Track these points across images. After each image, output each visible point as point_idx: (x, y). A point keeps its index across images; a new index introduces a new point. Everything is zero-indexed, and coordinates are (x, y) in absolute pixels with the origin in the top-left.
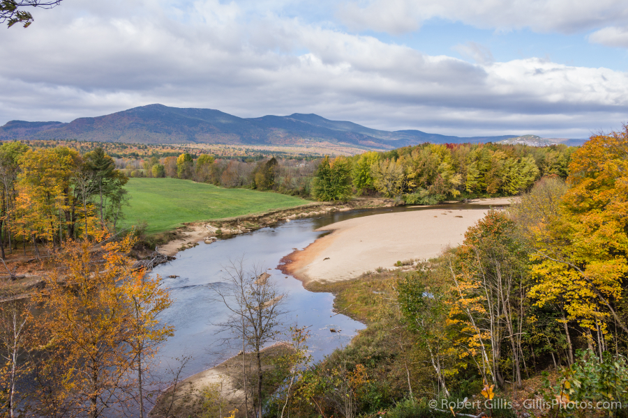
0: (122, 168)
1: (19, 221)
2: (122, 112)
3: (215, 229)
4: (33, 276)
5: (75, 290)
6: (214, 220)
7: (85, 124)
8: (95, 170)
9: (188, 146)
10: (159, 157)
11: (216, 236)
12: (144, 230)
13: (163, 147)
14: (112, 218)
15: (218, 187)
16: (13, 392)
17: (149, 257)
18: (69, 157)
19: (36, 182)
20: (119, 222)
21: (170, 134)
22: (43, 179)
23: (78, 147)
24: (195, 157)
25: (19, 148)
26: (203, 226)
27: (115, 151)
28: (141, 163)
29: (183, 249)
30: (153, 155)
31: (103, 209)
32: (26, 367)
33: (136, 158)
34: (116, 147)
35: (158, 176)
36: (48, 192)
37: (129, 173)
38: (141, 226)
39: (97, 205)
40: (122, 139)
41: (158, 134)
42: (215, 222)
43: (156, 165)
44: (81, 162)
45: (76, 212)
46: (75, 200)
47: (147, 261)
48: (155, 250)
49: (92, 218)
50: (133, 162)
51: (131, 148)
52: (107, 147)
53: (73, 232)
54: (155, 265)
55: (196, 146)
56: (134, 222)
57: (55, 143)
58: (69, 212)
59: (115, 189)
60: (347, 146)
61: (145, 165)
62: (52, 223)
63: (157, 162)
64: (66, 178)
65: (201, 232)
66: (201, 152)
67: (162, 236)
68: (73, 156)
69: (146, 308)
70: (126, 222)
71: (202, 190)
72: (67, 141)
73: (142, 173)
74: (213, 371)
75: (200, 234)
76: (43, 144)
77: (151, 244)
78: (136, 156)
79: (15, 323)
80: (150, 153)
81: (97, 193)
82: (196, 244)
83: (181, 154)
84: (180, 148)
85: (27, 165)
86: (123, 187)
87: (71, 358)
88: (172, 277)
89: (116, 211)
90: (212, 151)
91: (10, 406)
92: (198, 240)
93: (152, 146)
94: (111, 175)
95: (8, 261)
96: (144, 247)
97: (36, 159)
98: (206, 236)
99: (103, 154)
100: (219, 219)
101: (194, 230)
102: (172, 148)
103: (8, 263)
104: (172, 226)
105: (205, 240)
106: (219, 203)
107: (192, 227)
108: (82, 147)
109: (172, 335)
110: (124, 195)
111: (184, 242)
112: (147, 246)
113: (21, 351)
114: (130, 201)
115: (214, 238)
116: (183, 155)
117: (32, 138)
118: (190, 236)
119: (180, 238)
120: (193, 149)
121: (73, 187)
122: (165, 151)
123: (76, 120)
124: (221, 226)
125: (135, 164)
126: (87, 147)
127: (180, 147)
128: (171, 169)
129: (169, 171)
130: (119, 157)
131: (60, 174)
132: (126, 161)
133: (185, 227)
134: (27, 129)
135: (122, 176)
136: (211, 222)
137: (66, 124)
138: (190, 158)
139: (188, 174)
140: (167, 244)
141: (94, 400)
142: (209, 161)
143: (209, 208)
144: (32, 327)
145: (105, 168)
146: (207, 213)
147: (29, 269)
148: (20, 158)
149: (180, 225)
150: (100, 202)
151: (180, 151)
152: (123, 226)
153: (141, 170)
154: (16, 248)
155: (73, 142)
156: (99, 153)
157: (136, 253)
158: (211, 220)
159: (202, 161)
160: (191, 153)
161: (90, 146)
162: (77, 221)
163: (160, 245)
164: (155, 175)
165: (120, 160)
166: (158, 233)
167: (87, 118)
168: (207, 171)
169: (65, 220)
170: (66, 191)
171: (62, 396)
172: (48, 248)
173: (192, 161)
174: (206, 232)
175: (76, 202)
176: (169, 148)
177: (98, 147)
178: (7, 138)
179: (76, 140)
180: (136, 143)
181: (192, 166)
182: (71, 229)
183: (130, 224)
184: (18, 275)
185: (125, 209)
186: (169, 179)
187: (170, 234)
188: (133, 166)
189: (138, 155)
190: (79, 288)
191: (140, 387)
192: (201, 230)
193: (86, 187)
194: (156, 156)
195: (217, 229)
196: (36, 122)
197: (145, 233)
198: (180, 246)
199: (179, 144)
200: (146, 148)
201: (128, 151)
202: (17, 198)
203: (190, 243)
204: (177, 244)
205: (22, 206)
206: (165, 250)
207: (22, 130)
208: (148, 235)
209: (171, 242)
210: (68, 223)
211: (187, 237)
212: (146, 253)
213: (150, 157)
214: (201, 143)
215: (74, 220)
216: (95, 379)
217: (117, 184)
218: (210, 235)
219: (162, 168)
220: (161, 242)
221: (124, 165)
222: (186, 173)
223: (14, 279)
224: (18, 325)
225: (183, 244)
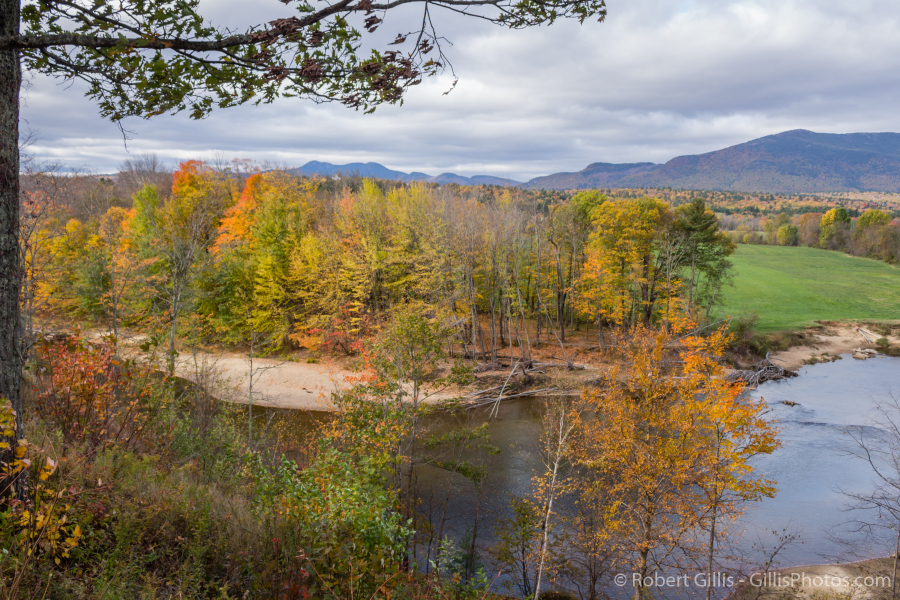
0: (732, 228)
1: (586, 294)
2: (741, 145)
3: (875, 337)
4: (593, 369)
5: (637, 397)
6: (876, 321)
7: (685, 165)
8: (690, 230)
9: (845, 196)
10: (791, 213)
11: (877, 349)
12: (751, 325)
13: (801, 198)
14: (705, 303)
15: (893, 267)
16: (549, 511)
17: (754, 367)
18: (656, 211)
19: (610, 243)
20: (715, 309)
21: (815, 176)
22: (620, 241)
23: (672, 197)
24: (856, 214)
25: (595, 199)
26: (854, 330)
27: (724, 204)
28: (762, 222)
29: (812, 362)
30: (783, 209)
31: (694, 288)
32: (567, 483)
33: (755, 215)
34: (726, 198)
35: (787, 244)
36: (622, 259)
37: (741, 237)
38: (747, 318)
39: (686, 280)
40: (738, 186)
41: (795, 177)
42: (878, 325)
43: (785, 227)
44: (671, 219)
45: (657, 289)
46: (657, 271)
47: (751, 372)
48: (764, 357)
49: (676, 299)
50: (749, 220)
51: (749, 199)
52: (712, 198)
53: (650, 316)
54: (762, 380)
55: (860, 196)
56: (737, 311)
57: (642, 192)
58: (647, 289)
59: (714, 260)
61: (768, 225)
62: (623, 301)
63: (787, 222)
64: (648, 240)
65: (848, 338)
66: (867, 206)
67: (780, 336)
68: (661, 210)
69: (734, 444)
70: (725, 309)
71: (861, 268)
72: (659, 189)
73: (761, 237)
74: (837, 569)
75: (846, 342)
76: (627, 193)
77: (760, 348)
78: (754, 211)
79: (561, 424)
80: (778, 207)
81: (688, 263)
82: (836, 358)
83: (830, 208)
84: (830, 200)
85: (602, 221)
86: (726, 258)
87: (618, 487)
88: (788, 403)
89: (713, 292)
90: (889, 205)
91: (544, 527)
92: (842, 351)
93: (781, 195)
94: (711, 240)
95: (567, 345)
96: (747, 351)
97: (613, 216)
98: (857, 347)
99: (703, 207)
100: (885, 321)
101: (835, 334)
102: (816, 199)
103: (567, 348)
104: (798, 324)
105: (854, 353)
106: (889, 293)
107: (832, 329)
108: (677, 198)
109: (770, 496)
110: (727, 270)
111: (816, 352)
112: (753, 349)
113: (563, 460)
114: (734, 279)
115: (872, 351)
116: (833, 210)
117: (615, 186)
118: (827, 343)
119: (808, 344)
120: (853, 201)
121: (656, 253)
122: (803, 204)
123: (673, 160)
124: (888, 333)
125: (752, 224)
126: (685, 198)
127: (829, 197)
128: (809, 234)
129: (805, 235)
130: (728, 212)
131: (641, 235)
132: (739, 218)
133: (821, 328)
134: (611, 174)
135: (727, 242)
136: (870, 325)
137: (660, 166)
138: (844, 216)
139: (838, 242)
140: (786, 350)
141: (644, 553)
142: (881, 221)
143: (870, 301)
144: (578, 433)
145: (702, 229)
146: (865, 308)
147: (589, 359)
148: (594, 212)
149: (812, 323)
150: (690, 278)
151: (829, 205)
152: (720, 315)
153: (760, 233)
154: (578, 330)
155: (666, 191)
156: (699, 206)
157: (735, 357)
158: (869, 320)
159: (866, 222)
160: (850, 207)
161: (688, 197)
162: (656, 301)
163: (775, 350)
164: (781, 242)
165: (730, 217)
166: (773, 332)
167: (689, 156)
168: (875, 238)
169: (641, 299)
170: (646, 260)
171: (602, 535)
172: (614, 334)
173: (849, 221)
174: (859, 339)
175: (659, 275)
176: (812, 199)
177: (699, 198)
178: (585, 186)
179: (670, 188)
180: (758, 192)
181: (848, 228)
182: (648, 312)
183: (730, 312)
184: (576, 364)
185: (726, 290)
186: (804, 248)
187: (793, 335)
188: (747, 226)
189: (757, 210)
190: (642, 394)
191: (711, 557)
192: (845, 336)
193: (673, 254)
194: (787, 212)
195: (880, 337)
196: (622, 165)
197: (753, 329)
198: (809, 357)
199: (829, 192)
200: (772, 199)
201: (743, 204)
202: (585, 265)
203: (827, 354)
204: (804, 353)
205: (589, 276)
206: (782, 360)
207: (604, 175)
208: (756, 333)
209: (793, 349)
210: (644, 302)
211: (822, 343)
212: (751, 360)
213: (777, 213)
214: (870, 190)
215: (652, 300)
216: (649, 525)
217: (718, 254)
218: (865, 345)
219: (794, 231)
220: (777, 347)
221: (734, 225)
222: (834, 240)
223: (571, 368)
224: (564, 429)
225: (814, 355)
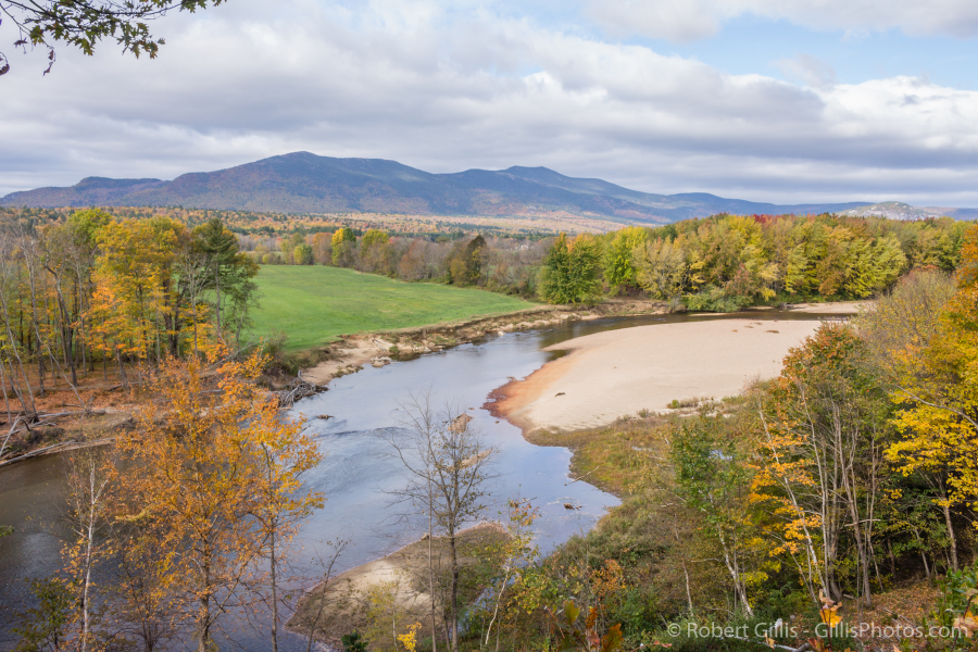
0: (250, 249)
1: (99, 329)
2: (250, 164)
3: (388, 346)
4: (119, 412)
5: (179, 434)
6: (387, 331)
7: (194, 183)
8: (210, 251)
9: (349, 216)
10: (304, 233)
11: (390, 356)
12: (281, 346)
13: (311, 218)
14: (234, 327)
15: (394, 281)
16: (87, 584)
17: (288, 387)
18: (171, 233)
19: (122, 269)
20: (244, 332)
21: (321, 197)
22: (133, 265)
23: (185, 217)
24: (359, 233)
25: (98, 218)
26: (370, 340)
27: (239, 224)
28: (278, 243)
29: (339, 375)
30: (297, 230)
31: (221, 312)
32: (106, 547)
33: (271, 236)
34: (240, 218)
35: (303, 263)
36: (139, 286)
37: (260, 258)
38: (276, 339)
39: (212, 305)
40: (250, 206)
41: (304, 198)
42: (389, 334)
43: (301, 246)
44: (188, 239)
45: (180, 317)
46: (179, 297)
47: (286, 392)
48: (297, 376)
49: (204, 325)
50: (266, 240)
51: (263, 219)
52: (227, 217)
53: (176, 347)
54: (297, 398)
55: (361, 217)
56: (266, 333)
57: (150, 211)
58: (170, 316)
59: (238, 281)
60: (595, 218)
61: (284, 245)
62: (145, 332)
63: (302, 241)
64: (166, 264)
65: (366, 349)
66: (368, 227)
67: (308, 354)
68: (177, 231)
69: (282, 465)
70: (255, 332)
71: (369, 284)
72: (169, 208)
73: (279, 257)
74: (382, 563)
75: (365, 352)
76: (133, 212)
77: (292, 367)
78: (270, 231)
79: (92, 480)
80: (291, 228)
81: (212, 287)
82: (359, 368)
83: (338, 228)
84: (337, 220)
85: (110, 243)
86: (250, 280)
87: (169, 537)
88: (323, 418)
89: (240, 315)
90: (386, 225)
91: (82, 606)
92: (363, 362)
93: (294, 215)
94: (233, 261)
95: (81, 388)
96: (280, 372)
97: (123, 236)
98: (374, 356)
99: (221, 227)
100: (394, 330)
101: (356, 346)
102: (325, 219)
103: (81, 392)
104: (324, 340)
105: (373, 362)
106: (394, 304)
107: (353, 342)
108: (190, 218)
109: (321, 506)
110: (252, 291)
111: (341, 365)
112: (286, 369)
113: (99, 523)
114: (260, 301)
115: (387, 358)
116: (341, 229)
117: (117, 204)
118: (350, 356)
119: (334, 358)
120: (356, 221)
121: (176, 277)
122: (314, 224)
123: (182, 177)
124: (397, 341)
125: (269, 244)
126: (198, 218)
127: (338, 217)
128: (322, 253)
129: (319, 254)
130: (245, 233)
131: (158, 258)
132: (256, 239)
133: (343, 341)
134: (111, 190)
135: (249, 262)
136: (383, 334)
137: (167, 182)
138: (351, 235)
139: (348, 261)
140: (315, 366)
141: (205, 601)
142: (381, 240)
143: (380, 313)
144: (115, 487)
145: (224, 250)
146: (377, 320)
147: (111, 401)
148: (99, 234)
149: (335, 338)
150: (215, 302)
151: (337, 225)
152: (251, 339)
153: (278, 253)
154: (92, 369)
155: (177, 210)
156: (216, 226)
157: (269, 379)
158: (382, 330)
159: (369, 241)
160: (354, 227)
161: (202, 216)
162: (182, 330)
163: (305, 368)
164: (298, 261)
165: (247, 237)
166: (302, 350)
167: (198, 174)
168: (378, 255)
169: (164, 328)
170: (166, 284)
171: (156, 594)
172: (140, 369)
173: (355, 239)
174: (375, 349)
175: (181, 300)
176: (321, 219)
177: (214, 218)
178: (81, 203)
179: (181, 207)
180: (271, 212)
181: (355, 247)
182: (174, 341)
183: (260, 335)
184: (95, 409)
185: (253, 313)
186: (319, 267)
187: (320, 351)
188: (265, 246)
189: (273, 231)
190: (184, 431)
191: (274, 584)
192: (368, 347)
193: (196, 279)
194: (301, 232)
195: (391, 345)
196: (124, 180)
197: (283, 349)
198: (335, 371)
199: (335, 213)
200: (286, 219)
201: (259, 225)
202: (94, 294)
203: (350, 366)
204: (330, 368)
205: (100, 307)
206: (313, 377)
207: (103, 191)
208: (287, 353)
209: (322, 364)
210: (170, 332)
211: (345, 356)
212: (284, 380)
213: (292, 233)
214: (369, 211)
215: (177, 328)
216: (207, 569)
217: (242, 275)
218: (380, 354)
219: (309, 250)
220: (307, 364)
221: (254, 246)
222: (345, 259)
223: (89, 414)
224: (96, 486)
225: (340, 368)
